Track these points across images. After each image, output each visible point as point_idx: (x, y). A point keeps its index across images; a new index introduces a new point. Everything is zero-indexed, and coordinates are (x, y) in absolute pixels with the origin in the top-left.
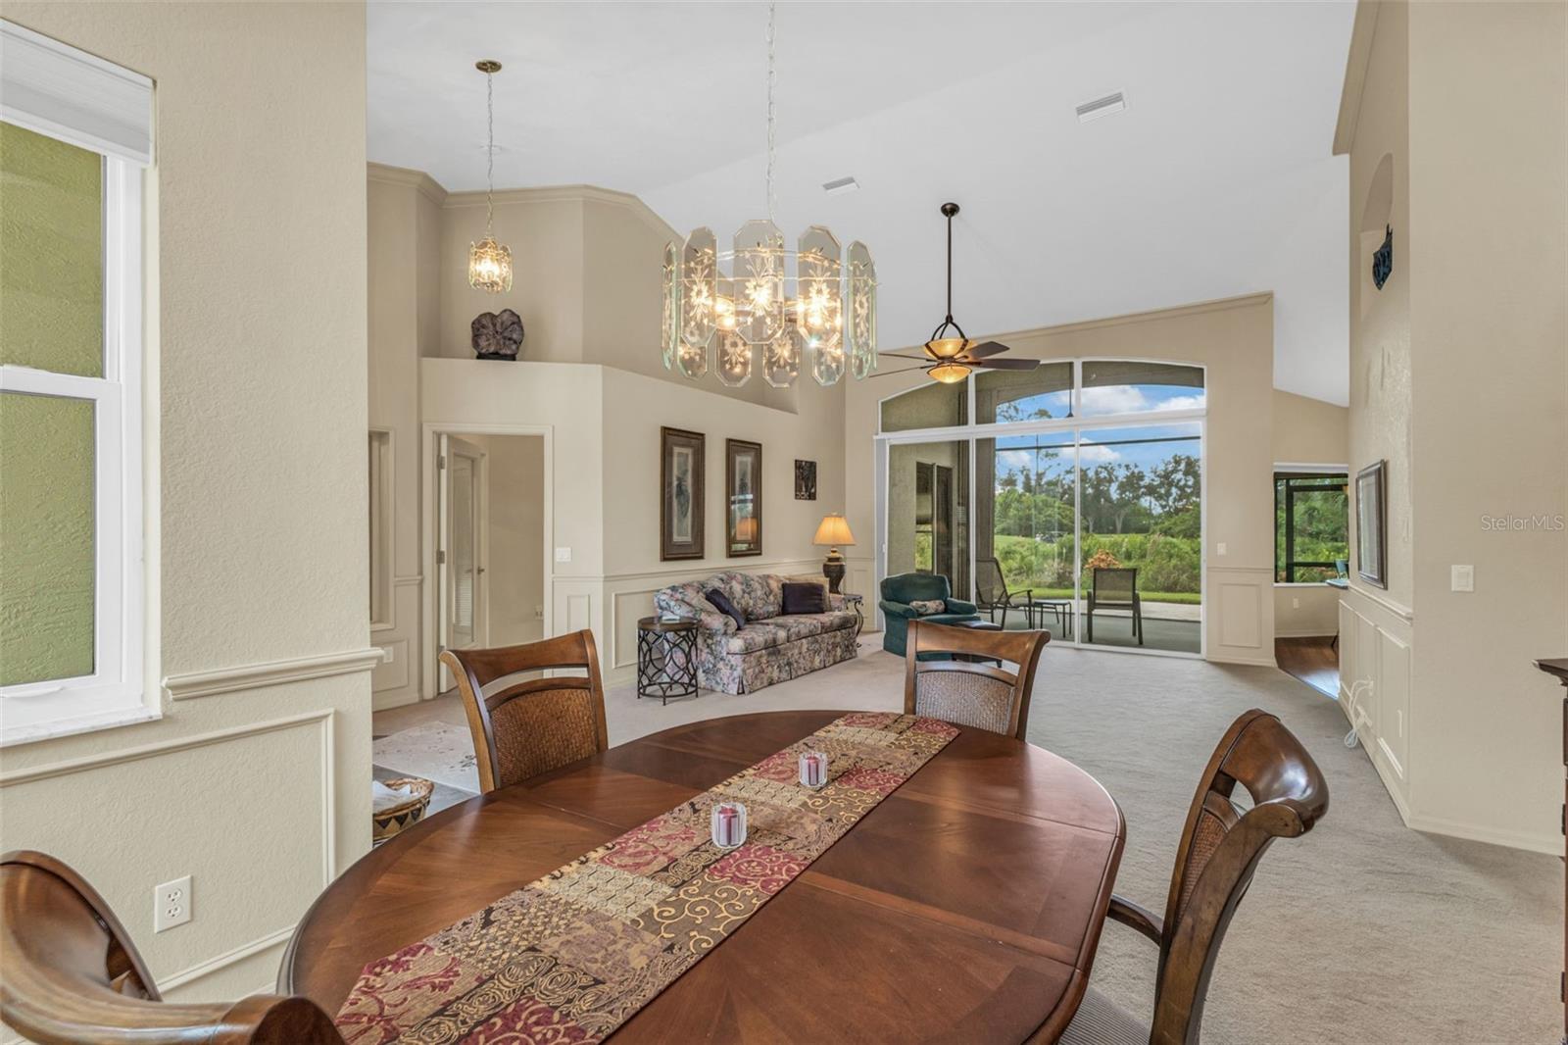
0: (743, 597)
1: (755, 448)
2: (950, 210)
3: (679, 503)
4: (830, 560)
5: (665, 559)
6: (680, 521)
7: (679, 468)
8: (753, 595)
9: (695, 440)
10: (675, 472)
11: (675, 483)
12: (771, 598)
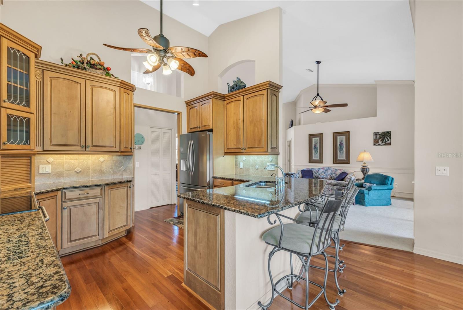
0: (322, 173)
1: (347, 134)
2: (318, 63)
3: (315, 150)
4: (363, 166)
5: (309, 163)
6: (315, 154)
7: (315, 142)
8: (326, 173)
9: (320, 136)
10: (313, 143)
11: (313, 146)
12: (334, 175)
